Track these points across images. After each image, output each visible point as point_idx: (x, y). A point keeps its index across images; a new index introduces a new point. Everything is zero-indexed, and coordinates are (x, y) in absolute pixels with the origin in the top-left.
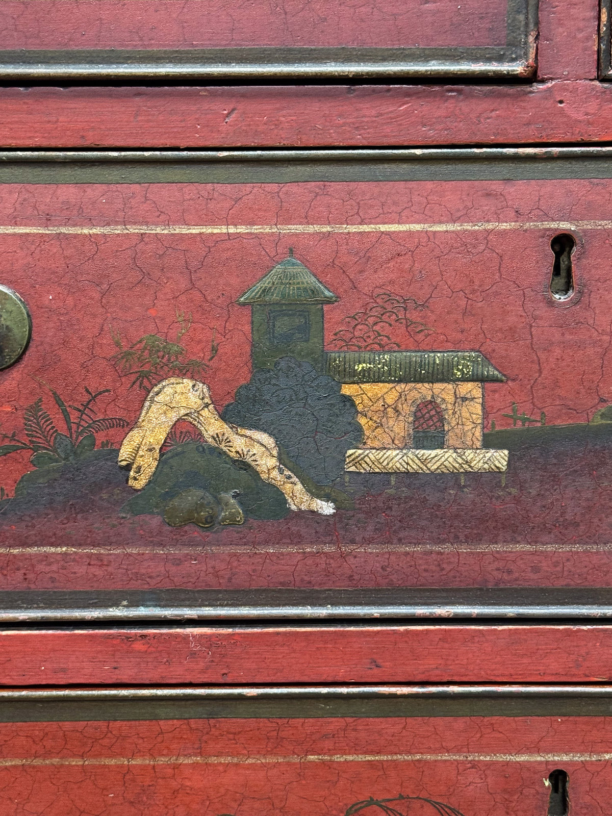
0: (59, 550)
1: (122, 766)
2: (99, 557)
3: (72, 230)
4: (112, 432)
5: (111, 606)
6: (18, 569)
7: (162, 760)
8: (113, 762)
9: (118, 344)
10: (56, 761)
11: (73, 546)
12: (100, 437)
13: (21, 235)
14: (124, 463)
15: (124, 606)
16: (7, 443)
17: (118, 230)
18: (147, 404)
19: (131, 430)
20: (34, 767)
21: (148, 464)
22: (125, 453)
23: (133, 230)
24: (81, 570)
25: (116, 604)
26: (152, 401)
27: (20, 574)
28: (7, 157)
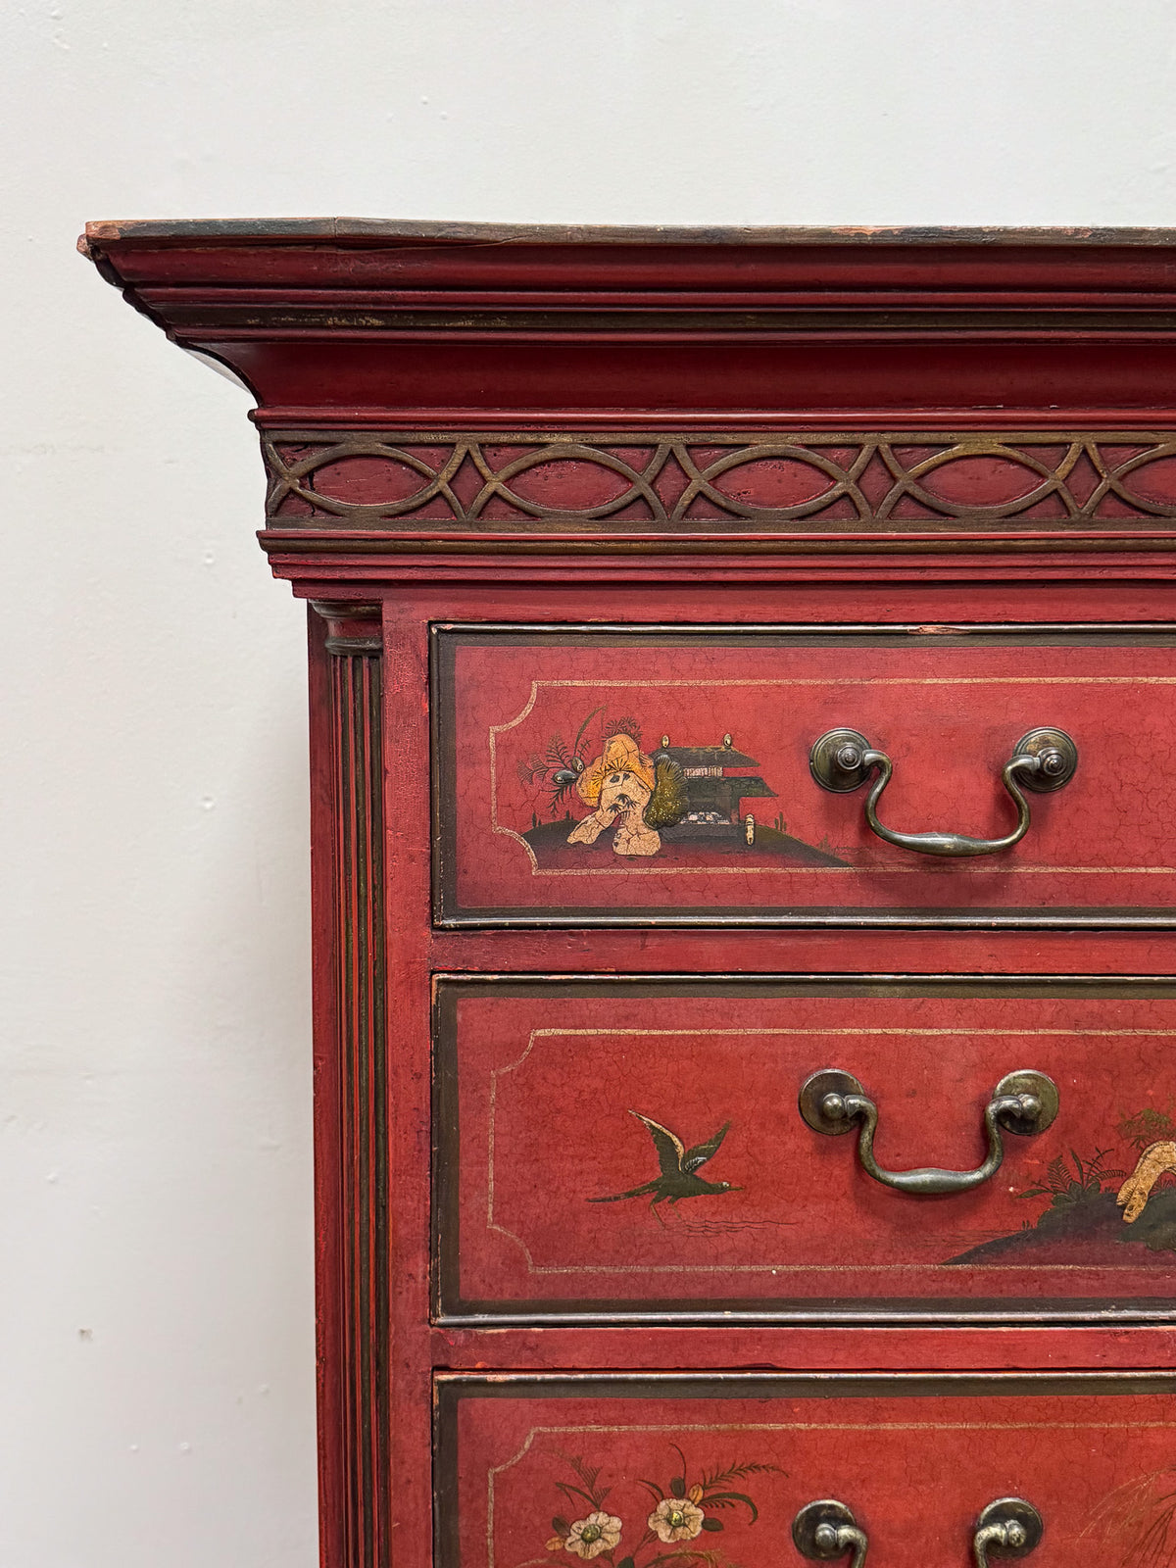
0: (1067, 1267)
1: (1103, 1429)
2: (1097, 1273)
3: (1093, 1033)
4: (1114, 1180)
5: (1103, 1310)
6: (1036, 1281)
7: (1134, 1424)
8: (1096, 1426)
9: (1123, 1116)
10: (1054, 1424)
11: (1078, 1264)
12: (1105, 1184)
13: (1056, 1035)
14: (1120, 1204)
15: (1113, 1309)
16: (1034, 1187)
17: (1129, 1032)
18: (1141, 1160)
19: (1128, 1178)
20: (1037, 1429)
21: (1139, 1204)
22: (1122, 1195)
23: (1139, 1032)
24: (1083, 1282)
25: (1106, 1309)
26: (1145, 1157)
27: (1037, 1285)
28: (1051, 980)
